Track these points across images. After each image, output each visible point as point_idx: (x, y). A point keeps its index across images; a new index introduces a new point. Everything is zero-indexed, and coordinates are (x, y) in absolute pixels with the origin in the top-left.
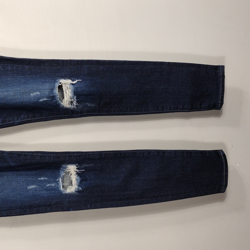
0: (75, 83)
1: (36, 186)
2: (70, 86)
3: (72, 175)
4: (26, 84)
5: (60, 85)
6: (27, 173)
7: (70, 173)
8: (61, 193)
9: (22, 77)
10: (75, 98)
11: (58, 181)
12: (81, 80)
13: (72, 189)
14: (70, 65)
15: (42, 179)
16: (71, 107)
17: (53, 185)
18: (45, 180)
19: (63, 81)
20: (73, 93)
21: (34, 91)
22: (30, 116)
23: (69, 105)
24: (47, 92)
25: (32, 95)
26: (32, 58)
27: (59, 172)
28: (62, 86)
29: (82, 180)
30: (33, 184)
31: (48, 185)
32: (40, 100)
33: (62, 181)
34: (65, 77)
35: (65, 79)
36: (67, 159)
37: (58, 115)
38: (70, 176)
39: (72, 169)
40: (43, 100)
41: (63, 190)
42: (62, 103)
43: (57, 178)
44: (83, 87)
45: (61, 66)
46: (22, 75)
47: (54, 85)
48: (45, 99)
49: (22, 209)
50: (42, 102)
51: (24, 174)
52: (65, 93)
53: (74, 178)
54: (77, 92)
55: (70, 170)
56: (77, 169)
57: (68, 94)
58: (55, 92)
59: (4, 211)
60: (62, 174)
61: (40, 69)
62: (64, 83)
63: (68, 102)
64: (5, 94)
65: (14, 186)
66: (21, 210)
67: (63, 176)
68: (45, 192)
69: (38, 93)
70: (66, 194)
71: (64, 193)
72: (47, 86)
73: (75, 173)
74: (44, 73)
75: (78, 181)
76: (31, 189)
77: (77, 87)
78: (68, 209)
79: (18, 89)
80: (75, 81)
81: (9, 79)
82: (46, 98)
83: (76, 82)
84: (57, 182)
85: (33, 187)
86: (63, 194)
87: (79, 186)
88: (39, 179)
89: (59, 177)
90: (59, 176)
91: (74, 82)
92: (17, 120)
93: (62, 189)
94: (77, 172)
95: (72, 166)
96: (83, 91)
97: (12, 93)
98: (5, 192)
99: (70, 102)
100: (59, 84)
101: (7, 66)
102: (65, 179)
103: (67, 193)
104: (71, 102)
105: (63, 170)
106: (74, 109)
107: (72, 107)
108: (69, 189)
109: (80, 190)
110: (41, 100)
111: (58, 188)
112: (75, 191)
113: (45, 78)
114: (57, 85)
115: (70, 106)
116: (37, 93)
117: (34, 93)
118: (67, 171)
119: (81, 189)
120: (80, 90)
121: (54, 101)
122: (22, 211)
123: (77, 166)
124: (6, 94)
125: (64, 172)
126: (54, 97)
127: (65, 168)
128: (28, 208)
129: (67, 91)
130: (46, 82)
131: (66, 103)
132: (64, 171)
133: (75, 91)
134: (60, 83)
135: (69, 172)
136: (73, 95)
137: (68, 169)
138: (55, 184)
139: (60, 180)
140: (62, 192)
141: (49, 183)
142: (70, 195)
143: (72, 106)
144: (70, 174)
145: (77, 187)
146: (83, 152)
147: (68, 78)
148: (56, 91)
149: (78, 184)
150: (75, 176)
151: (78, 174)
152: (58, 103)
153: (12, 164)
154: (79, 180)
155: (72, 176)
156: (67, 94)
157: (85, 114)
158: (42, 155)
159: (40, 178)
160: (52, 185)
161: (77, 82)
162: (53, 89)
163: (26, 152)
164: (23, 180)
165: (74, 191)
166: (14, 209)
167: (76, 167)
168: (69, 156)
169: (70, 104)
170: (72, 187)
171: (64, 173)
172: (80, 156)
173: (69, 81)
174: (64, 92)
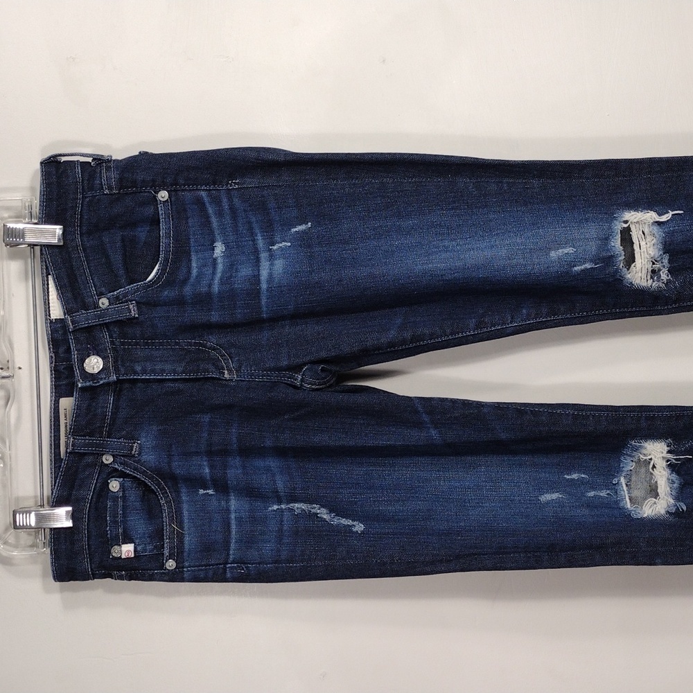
0: (666, 220)
1: (560, 496)
2: (651, 228)
3: (655, 467)
4: (539, 228)
5: (626, 226)
6: (536, 460)
7: (652, 464)
8: (627, 516)
9: (523, 208)
10: (666, 261)
11: (615, 484)
12: (682, 212)
13: (658, 506)
14: (650, 173)
15: (575, 476)
16: (651, 286)
17: (603, 494)
18: (581, 481)
19: (632, 216)
20: (660, 246)
21: (560, 245)
22: (545, 310)
23: (647, 280)
24: (592, 247)
25: (553, 254)
26: (549, 159)
27: (620, 461)
28: (629, 229)
29: (685, 484)
30: (552, 489)
31: (592, 494)
32: (576, 268)
33: (627, 485)
34: (635, 205)
35: (636, 210)
36: (644, 424)
37: (615, 306)
38: (651, 470)
39: (656, 451)
40: (583, 267)
41: (632, 508)
42: (629, 276)
43: (614, 477)
44: (688, 230)
45: (624, 176)
46: (526, 205)
47: (610, 228)
48: (588, 266)
49: (530, 552)
50: (578, 274)
51: (528, 463)
52: (636, 247)
53: (663, 478)
54: (670, 244)
55: (650, 455)
56: (669, 452)
57: (647, 249)
58: (613, 245)
59: (486, 554)
60: (628, 465)
61: (570, 187)
62: (635, 221)
63: (644, 271)
64: (486, 253)
65: (505, 491)
66: (529, 555)
67: (631, 470)
68: (586, 512)
69: (570, 250)
70: (642, 519)
71: (635, 516)
72: (592, 231)
73: (664, 464)
74: (579, 196)
75: (675, 485)
76: (548, 503)
77: (673, 231)
78: (649, 560)
79: (518, 240)
80: (667, 215)
81: (491, 216)
82: (591, 261)
83: (669, 218)
84: (615, 488)
85: (555, 496)
86: (633, 520)
87: (677, 499)
88: (568, 477)
89: (618, 473)
90: (618, 470)
91: (664, 218)
92: (511, 322)
93: (628, 505)
94: (667, 461)
95: (655, 444)
96: (689, 241)
97: (503, 252)
98: (487, 507)
99: (650, 270)
100: (623, 224)
101: (488, 181)
102: (633, 478)
103: (645, 516)
104: (653, 271)
105: (630, 456)
106: (660, 290)
107: (655, 285)
108: (648, 506)
109: (682, 509)
110: (578, 268)
111: (617, 502)
112: (668, 512)
113: (584, 211)
114: (619, 226)
115: (650, 282)
116: (566, 251)
117: (560, 250)
118: (641, 456)
119: (685, 508)
120: (679, 238)
121: (611, 270)
122: (529, 557)
123: (668, 446)
124: (488, 253)
125: (632, 461)
126: (609, 260)
127: (636, 449)
128: (546, 552)
129: (643, 243)
130: (587, 220)
131: (640, 274)
132: (634, 456)
133: (665, 242)
134: (626, 222)
135: (648, 462)
136: (661, 252)
137: (644, 451)
138: (608, 492)
139: (623, 480)
140: (630, 515)
141: (593, 489)
142: (653, 523)
143: (654, 283)
144: (651, 466)
145: (672, 501)
146: (687, 407)
147: (645, 209)
148: (616, 243)
149: (674, 493)
150: (665, 473)
151: (672, 466)
152: (620, 276)
153: (503, 436)
154: (677, 481)
155: (656, 472)
156: (642, 251)
157: (689, 303)
158: (578, 415)
159: (568, 474)
160: (601, 494)
161: (670, 216)
162: (606, 239)
163: (535, 404)
164: (527, 478)
165: (663, 512)
166: (510, 553)
167: (666, 449)
168: (647, 418)
169: (649, 277)
170: (657, 501)
171: (631, 464)
172: (678, 418)
173: (651, 216)
174: (635, 245)
